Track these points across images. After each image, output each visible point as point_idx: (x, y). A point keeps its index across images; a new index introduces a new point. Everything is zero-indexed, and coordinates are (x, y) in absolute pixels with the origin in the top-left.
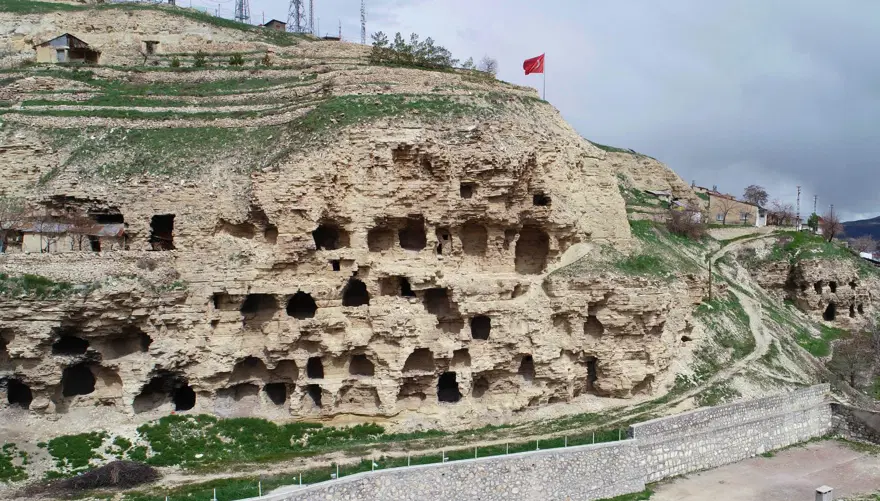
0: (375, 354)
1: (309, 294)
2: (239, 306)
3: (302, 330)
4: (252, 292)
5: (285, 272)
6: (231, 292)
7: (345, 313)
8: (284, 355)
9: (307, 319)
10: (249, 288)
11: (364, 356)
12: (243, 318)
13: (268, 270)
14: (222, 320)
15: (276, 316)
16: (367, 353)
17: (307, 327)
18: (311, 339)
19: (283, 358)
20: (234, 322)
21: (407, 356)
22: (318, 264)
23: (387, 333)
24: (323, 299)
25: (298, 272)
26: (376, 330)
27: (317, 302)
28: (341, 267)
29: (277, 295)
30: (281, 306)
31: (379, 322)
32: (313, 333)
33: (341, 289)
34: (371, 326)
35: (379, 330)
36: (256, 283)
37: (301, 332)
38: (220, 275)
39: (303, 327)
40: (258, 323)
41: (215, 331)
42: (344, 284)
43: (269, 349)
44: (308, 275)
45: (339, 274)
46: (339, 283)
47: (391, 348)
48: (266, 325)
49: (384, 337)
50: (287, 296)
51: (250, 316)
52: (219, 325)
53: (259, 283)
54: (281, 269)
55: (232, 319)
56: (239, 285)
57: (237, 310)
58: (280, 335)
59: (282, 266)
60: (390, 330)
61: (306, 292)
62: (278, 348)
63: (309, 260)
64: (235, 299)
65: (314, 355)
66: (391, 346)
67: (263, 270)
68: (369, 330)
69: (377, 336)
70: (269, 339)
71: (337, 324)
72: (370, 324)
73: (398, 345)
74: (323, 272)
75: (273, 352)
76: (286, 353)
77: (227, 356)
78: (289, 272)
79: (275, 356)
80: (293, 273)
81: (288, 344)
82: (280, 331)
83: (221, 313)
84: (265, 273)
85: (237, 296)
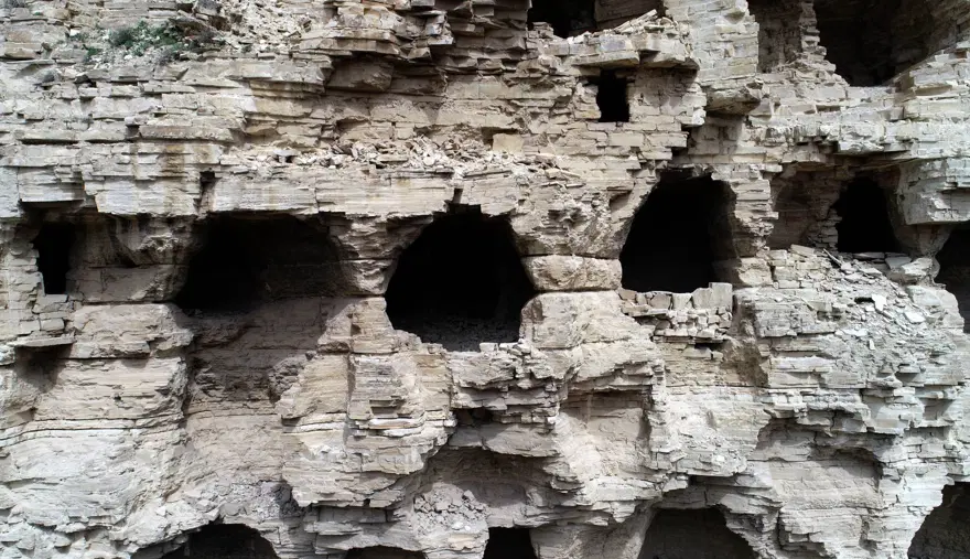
0: (773, 509)
1: (505, 219)
2: (158, 277)
3: (465, 400)
4: (222, 200)
5: (382, 111)
6: (113, 201)
7: (642, 319)
8: (370, 527)
9: (488, 347)
10: (208, 180)
11: (719, 513)
12: (183, 336)
13: (306, 94)
14: (81, 350)
15: (338, 329)
16: (733, 503)
17: (492, 389)
18: (504, 442)
19: (366, 540)
20: (136, 359)
21: (915, 523)
22: (537, 85)
23: (838, 414)
24: (566, 250)
25: (445, 117)
26: (780, 402)
27: (535, 264)
28: (635, 108)
29: (342, 220)
30: (365, 284)
31: (803, 363)
32: (515, 416)
33: (627, 210)
34: (759, 382)
35: (797, 403)
36: (238, 158)
37: (459, 413)
38: (62, 114)
39: (472, 389)
40: (257, 360)
41: (46, 404)
42: (644, 186)
43: (303, 498)
44: (488, 135)
45: (625, 136)
46: (622, 179)
47: (848, 485)
48: (293, 371)
49: (816, 432)
50: (395, 225)
51: (217, 327)
52: (70, 373)
53: (260, 157)
54: (366, 95)
55: (128, 344)
56: (148, 166)
57: (152, 298)
58: (355, 430)
59: (373, 76)
60: (855, 404)
61: (492, 209)
62: (344, 495)
63: (495, 60)
64: (136, 243)
65: (510, 515)
66: (840, 473)
67: (276, 88)
68: (745, 397)
69: (783, 426)
70: (300, 449)
71: (618, 372)
72: (751, 372)
73: (875, 469)
74: (554, 126)
75: (321, 509)
76: (388, 516)
77: (89, 533)
78: (404, 114)
79: (327, 527)
80: (421, 119)
81: (399, 479)
82: (360, 410)
83: (80, 315)
84: (288, 108)
85: (143, 220)
